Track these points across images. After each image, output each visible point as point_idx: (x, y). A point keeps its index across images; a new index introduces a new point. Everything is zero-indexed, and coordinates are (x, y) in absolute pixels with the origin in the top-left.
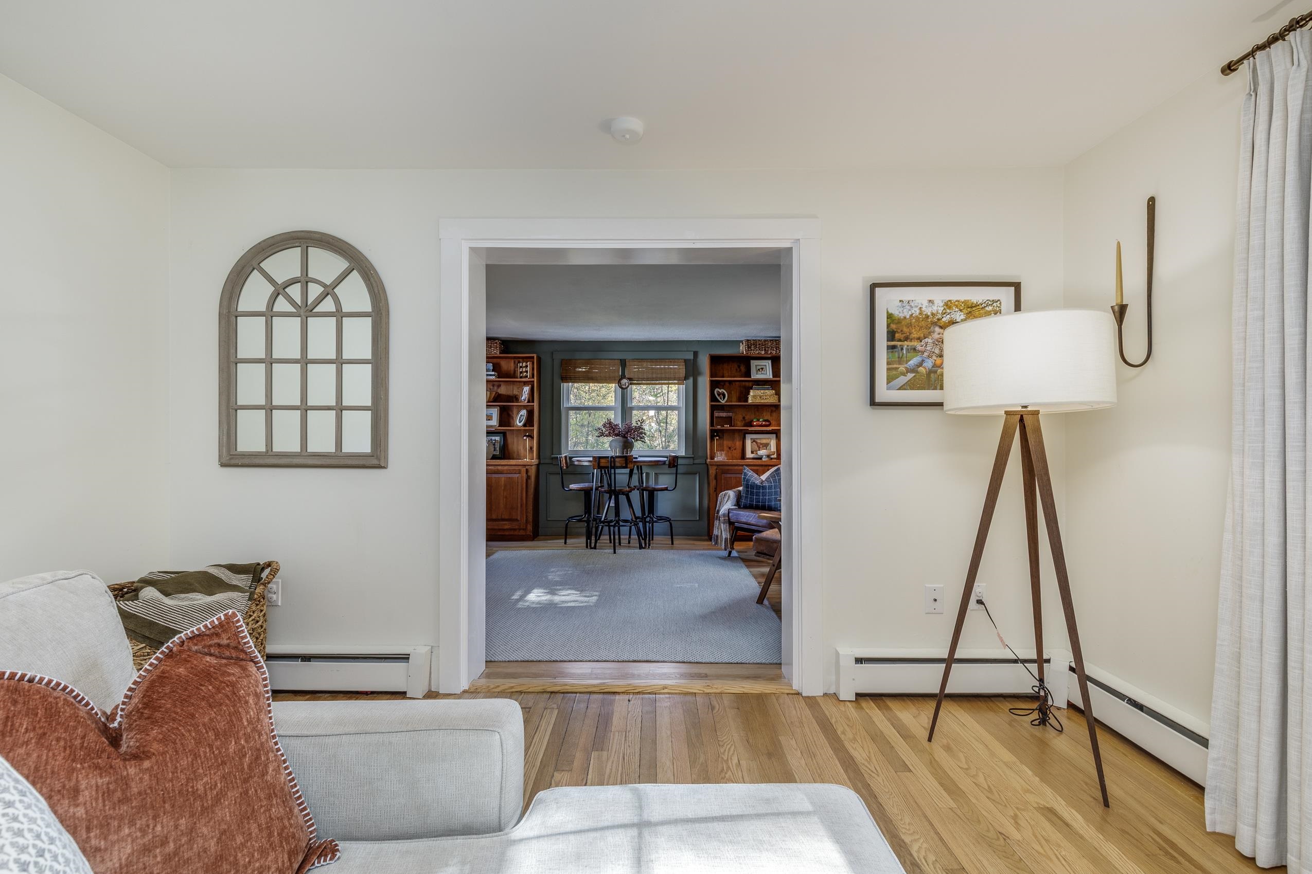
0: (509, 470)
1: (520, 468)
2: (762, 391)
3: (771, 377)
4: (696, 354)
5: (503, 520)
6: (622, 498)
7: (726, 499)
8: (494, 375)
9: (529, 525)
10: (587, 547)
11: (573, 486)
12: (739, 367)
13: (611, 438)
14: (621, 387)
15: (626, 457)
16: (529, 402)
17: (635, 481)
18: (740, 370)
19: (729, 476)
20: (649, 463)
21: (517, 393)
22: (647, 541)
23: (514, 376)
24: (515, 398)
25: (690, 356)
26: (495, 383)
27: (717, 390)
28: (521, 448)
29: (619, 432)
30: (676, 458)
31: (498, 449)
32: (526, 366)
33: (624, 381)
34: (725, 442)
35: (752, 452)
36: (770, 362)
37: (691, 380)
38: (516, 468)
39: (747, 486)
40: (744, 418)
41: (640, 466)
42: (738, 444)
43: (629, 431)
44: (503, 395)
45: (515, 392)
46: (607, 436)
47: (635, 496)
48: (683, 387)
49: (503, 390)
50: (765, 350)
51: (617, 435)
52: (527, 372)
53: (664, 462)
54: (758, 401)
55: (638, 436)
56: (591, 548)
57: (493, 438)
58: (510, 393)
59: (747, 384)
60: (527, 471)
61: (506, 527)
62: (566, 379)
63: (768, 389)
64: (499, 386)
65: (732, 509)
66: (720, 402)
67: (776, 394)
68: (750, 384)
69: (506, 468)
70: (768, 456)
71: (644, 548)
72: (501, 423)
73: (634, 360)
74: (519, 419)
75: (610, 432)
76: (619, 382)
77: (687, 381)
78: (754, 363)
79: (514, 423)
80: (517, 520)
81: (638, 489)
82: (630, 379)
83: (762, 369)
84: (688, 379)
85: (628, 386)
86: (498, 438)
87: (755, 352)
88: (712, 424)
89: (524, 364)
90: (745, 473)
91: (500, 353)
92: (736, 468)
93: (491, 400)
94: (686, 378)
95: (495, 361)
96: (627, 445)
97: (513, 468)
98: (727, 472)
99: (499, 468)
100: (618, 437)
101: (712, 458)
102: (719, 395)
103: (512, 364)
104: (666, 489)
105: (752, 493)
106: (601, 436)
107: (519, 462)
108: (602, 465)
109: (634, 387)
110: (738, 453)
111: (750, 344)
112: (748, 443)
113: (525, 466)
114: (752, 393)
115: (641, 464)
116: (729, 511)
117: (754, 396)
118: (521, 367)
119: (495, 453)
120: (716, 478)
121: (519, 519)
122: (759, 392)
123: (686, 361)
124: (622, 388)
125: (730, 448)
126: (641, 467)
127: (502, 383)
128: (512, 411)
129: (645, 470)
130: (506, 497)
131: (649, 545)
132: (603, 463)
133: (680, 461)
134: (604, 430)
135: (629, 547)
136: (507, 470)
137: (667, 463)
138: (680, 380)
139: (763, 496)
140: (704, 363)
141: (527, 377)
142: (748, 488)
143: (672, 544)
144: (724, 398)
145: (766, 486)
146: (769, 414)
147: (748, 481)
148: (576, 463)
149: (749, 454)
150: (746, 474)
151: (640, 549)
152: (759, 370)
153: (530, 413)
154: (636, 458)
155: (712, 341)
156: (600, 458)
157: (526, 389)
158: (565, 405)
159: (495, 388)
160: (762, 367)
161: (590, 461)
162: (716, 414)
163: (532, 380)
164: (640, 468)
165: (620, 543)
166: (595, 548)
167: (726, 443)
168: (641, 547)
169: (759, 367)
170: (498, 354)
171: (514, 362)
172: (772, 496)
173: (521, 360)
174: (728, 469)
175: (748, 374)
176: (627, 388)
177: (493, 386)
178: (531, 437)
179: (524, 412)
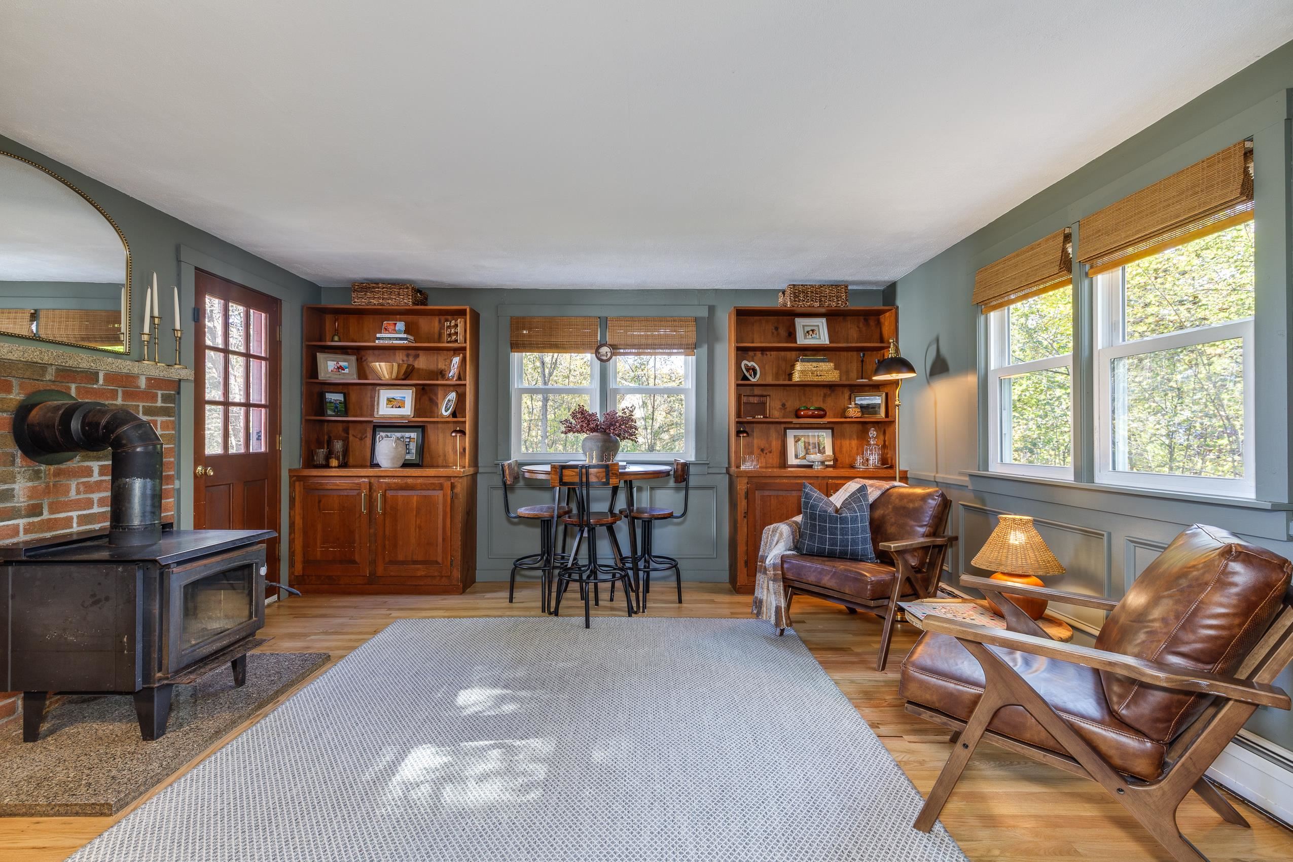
0: (425, 484)
1: (441, 481)
2: (815, 364)
3: (827, 342)
4: (712, 309)
5: (415, 562)
6: (602, 531)
7: (776, 539)
8: (406, 339)
9: (455, 570)
10: (543, 611)
11: (523, 511)
12: (777, 329)
13: (583, 436)
14: (599, 359)
15: (607, 467)
16: (459, 378)
17: (621, 503)
18: (778, 334)
19: (767, 493)
20: (645, 476)
21: (443, 367)
22: (641, 595)
23: (439, 340)
24: (441, 374)
25: (704, 313)
26: (410, 352)
27: (745, 362)
28: (449, 449)
29: (597, 425)
30: (685, 466)
31: (414, 451)
32: (456, 325)
33: (605, 350)
34: (755, 441)
35: (796, 457)
36: (824, 320)
37: (704, 350)
38: (436, 481)
39: (813, 517)
40: (784, 405)
41: (629, 481)
42: (775, 444)
43: (611, 425)
44: (422, 370)
45: (441, 365)
46: (578, 432)
47: (622, 529)
48: (692, 359)
49: (422, 363)
50: (820, 301)
51: (593, 430)
52: (456, 333)
53: (667, 473)
54: (810, 378)
55: (625, 431)
56: (550, 613)
57: (407, 435)
58: (432, 367)
59: (789, 354)
60: (453, 487)
61: (419, 574)
62: (518, 345)
63: (822, 361)
64: (417, 356)
65: (788, 556)
66: (749, 380)
67: (835, 369)
68: (793, 354)
69: (420, 481)
70: (823, 463)
71: (636, 613)
72: (419, 410)
73: (619, 319)
74: (446, 405)
75: (582, 426)
76: (597, 352)
77: (699, 350)
78: (800, 322)
79: (438, 413)
80: (437, 563)
81: (626, 517)
82: (614, 347)
83: (813, 331)
84: (700, 347)
85: (611, 358)
86: (413, 435)
87: (803, 305)
88: (738, 415)
89: (453, 323)
90: (807, 494)
91: (414, 304)
92: (778, 481)
93: (401, 376)
94: (696, 346)
95: (410, 318)
96: (609, 448)
97: (432, 481)
98: (762, 487)
99: (410, 481)
100: (595, 434)
101: (738, 467)
102: (748, 370)
103: (437, 324)
104: (670, 516)
105: (823, 530)
106: (569, 431)
107: (441, 471)
108: (566, 479)
109: (619, 358)
110: (774, 459)
111: (798, 291)
112: (790, 441)
113: (449, 477)
114: (799, 367)
115: (632, 477)
116: (784, 559)
117: (802, 372)
118: (449, 327)
119: (408, 457)
120: (747, 497)
121: (440, 560)
122: (810, 366)
123: (696, 320)
124: (601, 360)
125: (762, 450)
126: (631, 482)
127: (420, 352)
128: (436, 395)
129: (635, 484)
130: (420, 527)
131: (644, 607)
132: (569, 476)
133: (692, 470)
134: (574, 422)
135: (612, 609)
136: (421, 484)
137: (672, 473)
138: (689, 348)
139: (842, 534)
140: (725, 322)
141: (456, 341)
142: (815, 519)
143: (680, 601)
144: (755, 374)
145: (846, 517)
146: (821, 399)
147: (813, 507)
148: (527, 475)
149: (792, 460)
150: (808, 496)
151: (630, 616)
152: (808, 332)
153: (461, 398)
154: (624, 467)
155: (736, 290)
156: (563, 467)
157: (456, 360)
158: (516, 384)
159: (411, 359)
160: (813, 328)
161: (547, 473)
162: (744, 399)
163: (464, 345)
164: (629, 485)
165: (597, 604)
166: (556, 613)
167: (757, 441)
168: (631, 612)
169: (809, 329)
170: (411, 306)
171: (440, 321)
172: (857, 534)
173: (449, 317)
174: (766, 484)
175: (791, 335)
176: (609, 360)
177: (408, 356)
178: (463, 432)
179: (452, 396)
